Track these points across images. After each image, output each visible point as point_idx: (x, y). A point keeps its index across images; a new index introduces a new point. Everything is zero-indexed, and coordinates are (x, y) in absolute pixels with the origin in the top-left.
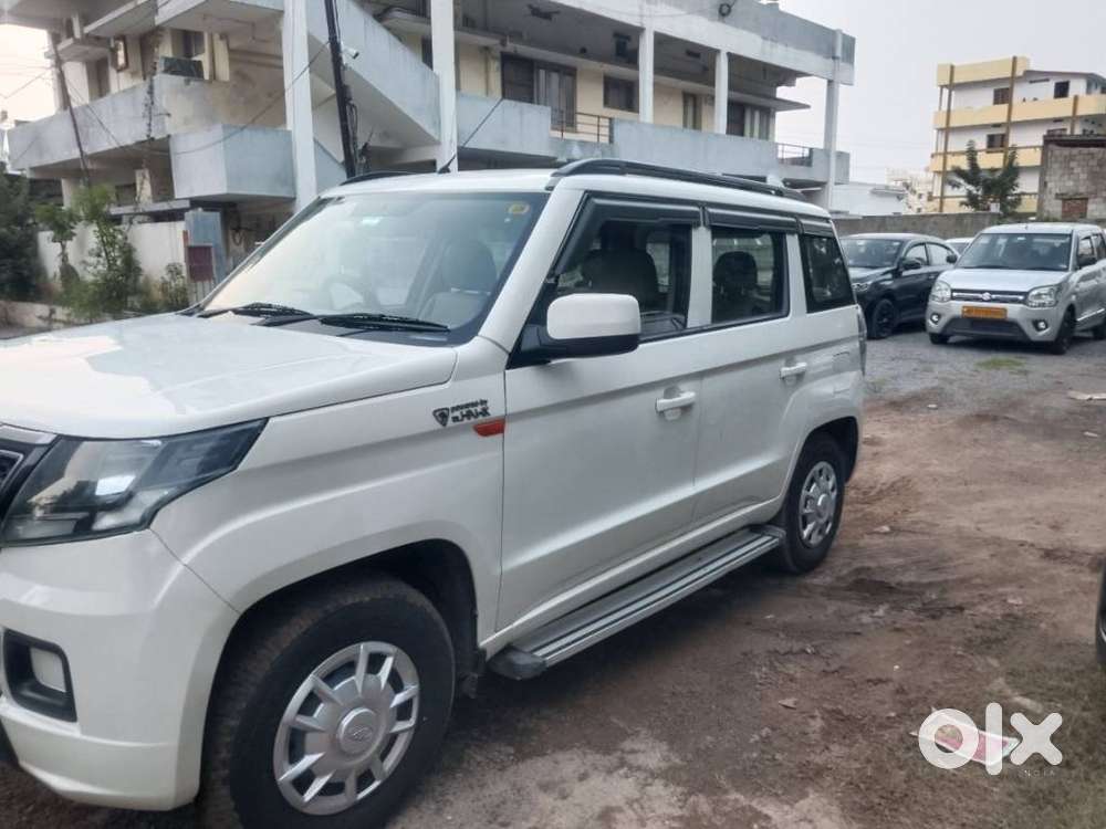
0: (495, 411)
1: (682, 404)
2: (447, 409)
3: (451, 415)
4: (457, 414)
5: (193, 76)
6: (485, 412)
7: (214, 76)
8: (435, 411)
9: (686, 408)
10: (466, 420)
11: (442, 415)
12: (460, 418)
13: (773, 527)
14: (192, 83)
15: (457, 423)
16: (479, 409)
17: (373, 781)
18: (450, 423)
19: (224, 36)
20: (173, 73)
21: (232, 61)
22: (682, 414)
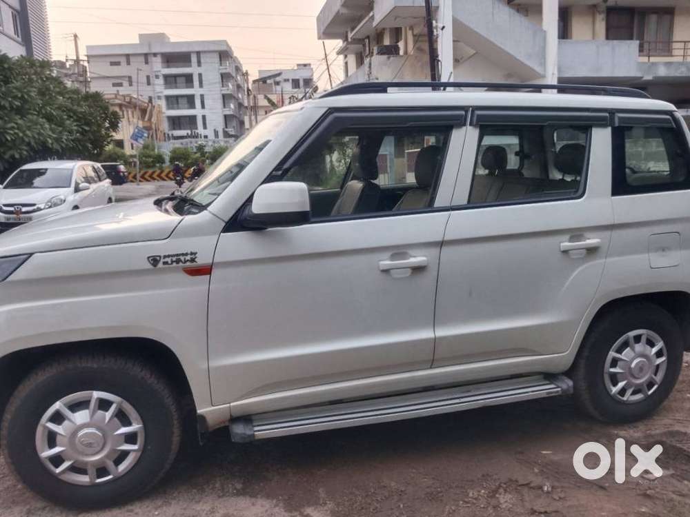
0: (202, 260)
1: (413, 265)
2: (160, 257)
3: (162, 260)
4: (168, 260)
5: (392, 54)
6: (193, 260)
7: (406, 52)
8: (149, 258)
9: (418, 269)
10: (174, 264)
11: (154, 261)
12: (170, 262)
13: (564, 378)
14: (392, 58)
15: (167, 266)
16: (188, 258)
17: (109, 475)
18: (160, 265)
19: (411, 28)
20: (382, 54)
21: (415, 42)
22: (412, 273)
